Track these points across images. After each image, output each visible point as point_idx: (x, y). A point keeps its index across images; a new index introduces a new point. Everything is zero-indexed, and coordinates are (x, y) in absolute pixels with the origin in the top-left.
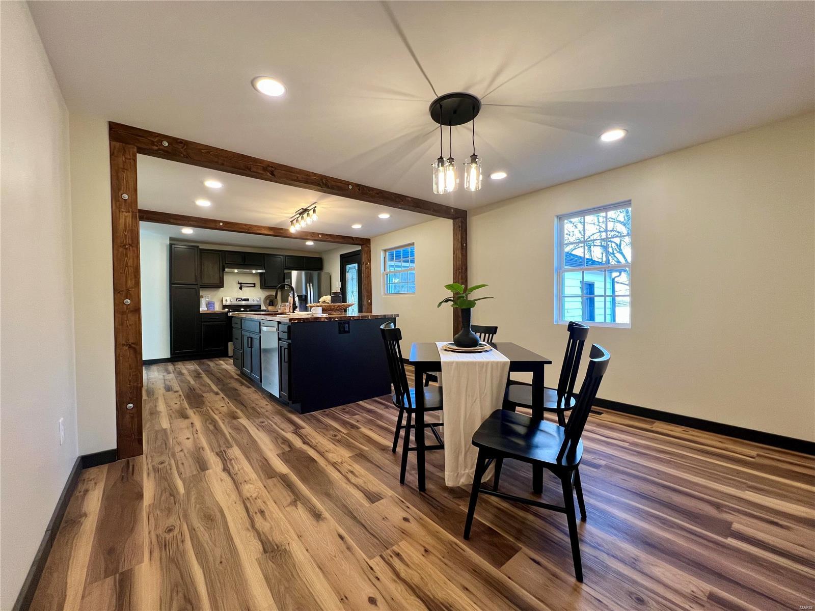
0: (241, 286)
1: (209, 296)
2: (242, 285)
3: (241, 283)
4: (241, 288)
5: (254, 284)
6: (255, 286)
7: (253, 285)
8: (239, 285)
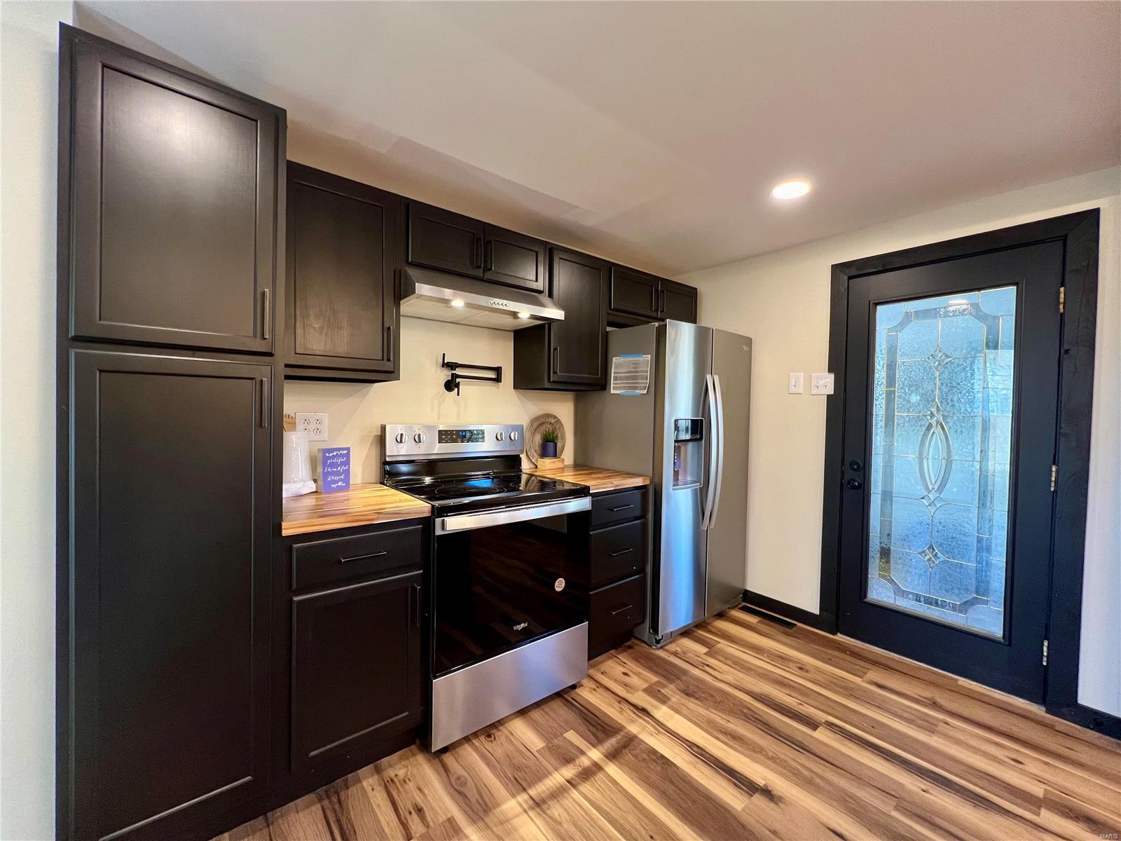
0: (455, 376)
1: (325, 417)
2: (459, 372)
3: (451, 366)
4: (451, 385)
5: (498, 370)
6: (498, 380)
7: (492, 375)
8: (446, 375)
